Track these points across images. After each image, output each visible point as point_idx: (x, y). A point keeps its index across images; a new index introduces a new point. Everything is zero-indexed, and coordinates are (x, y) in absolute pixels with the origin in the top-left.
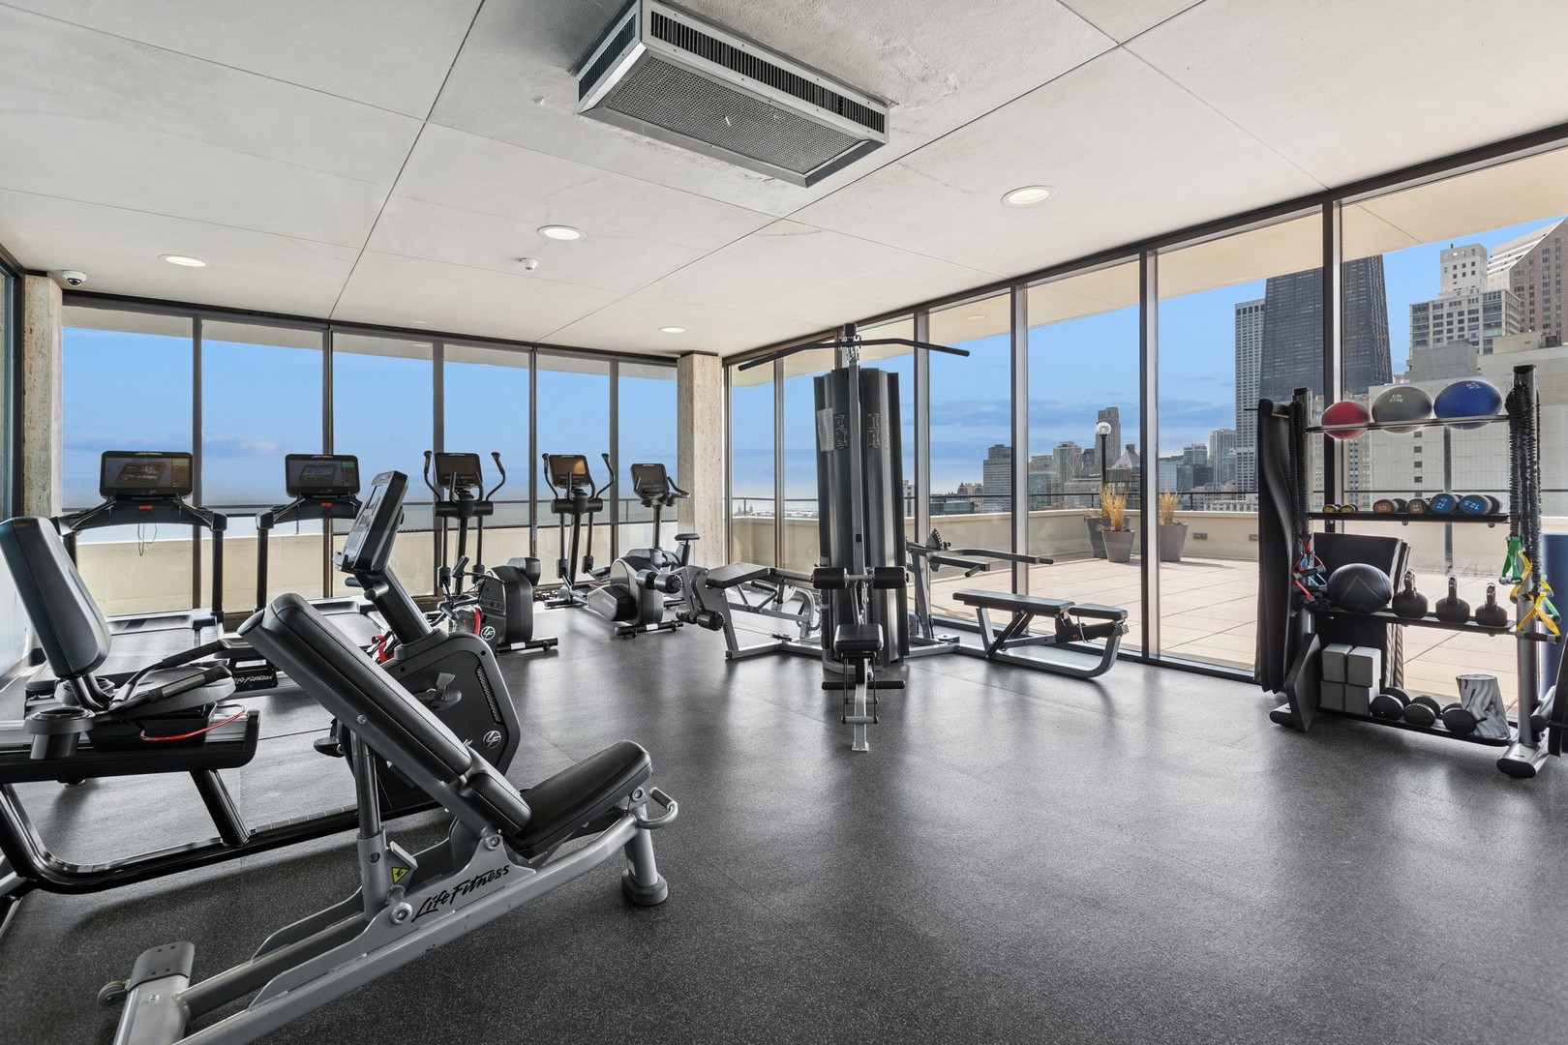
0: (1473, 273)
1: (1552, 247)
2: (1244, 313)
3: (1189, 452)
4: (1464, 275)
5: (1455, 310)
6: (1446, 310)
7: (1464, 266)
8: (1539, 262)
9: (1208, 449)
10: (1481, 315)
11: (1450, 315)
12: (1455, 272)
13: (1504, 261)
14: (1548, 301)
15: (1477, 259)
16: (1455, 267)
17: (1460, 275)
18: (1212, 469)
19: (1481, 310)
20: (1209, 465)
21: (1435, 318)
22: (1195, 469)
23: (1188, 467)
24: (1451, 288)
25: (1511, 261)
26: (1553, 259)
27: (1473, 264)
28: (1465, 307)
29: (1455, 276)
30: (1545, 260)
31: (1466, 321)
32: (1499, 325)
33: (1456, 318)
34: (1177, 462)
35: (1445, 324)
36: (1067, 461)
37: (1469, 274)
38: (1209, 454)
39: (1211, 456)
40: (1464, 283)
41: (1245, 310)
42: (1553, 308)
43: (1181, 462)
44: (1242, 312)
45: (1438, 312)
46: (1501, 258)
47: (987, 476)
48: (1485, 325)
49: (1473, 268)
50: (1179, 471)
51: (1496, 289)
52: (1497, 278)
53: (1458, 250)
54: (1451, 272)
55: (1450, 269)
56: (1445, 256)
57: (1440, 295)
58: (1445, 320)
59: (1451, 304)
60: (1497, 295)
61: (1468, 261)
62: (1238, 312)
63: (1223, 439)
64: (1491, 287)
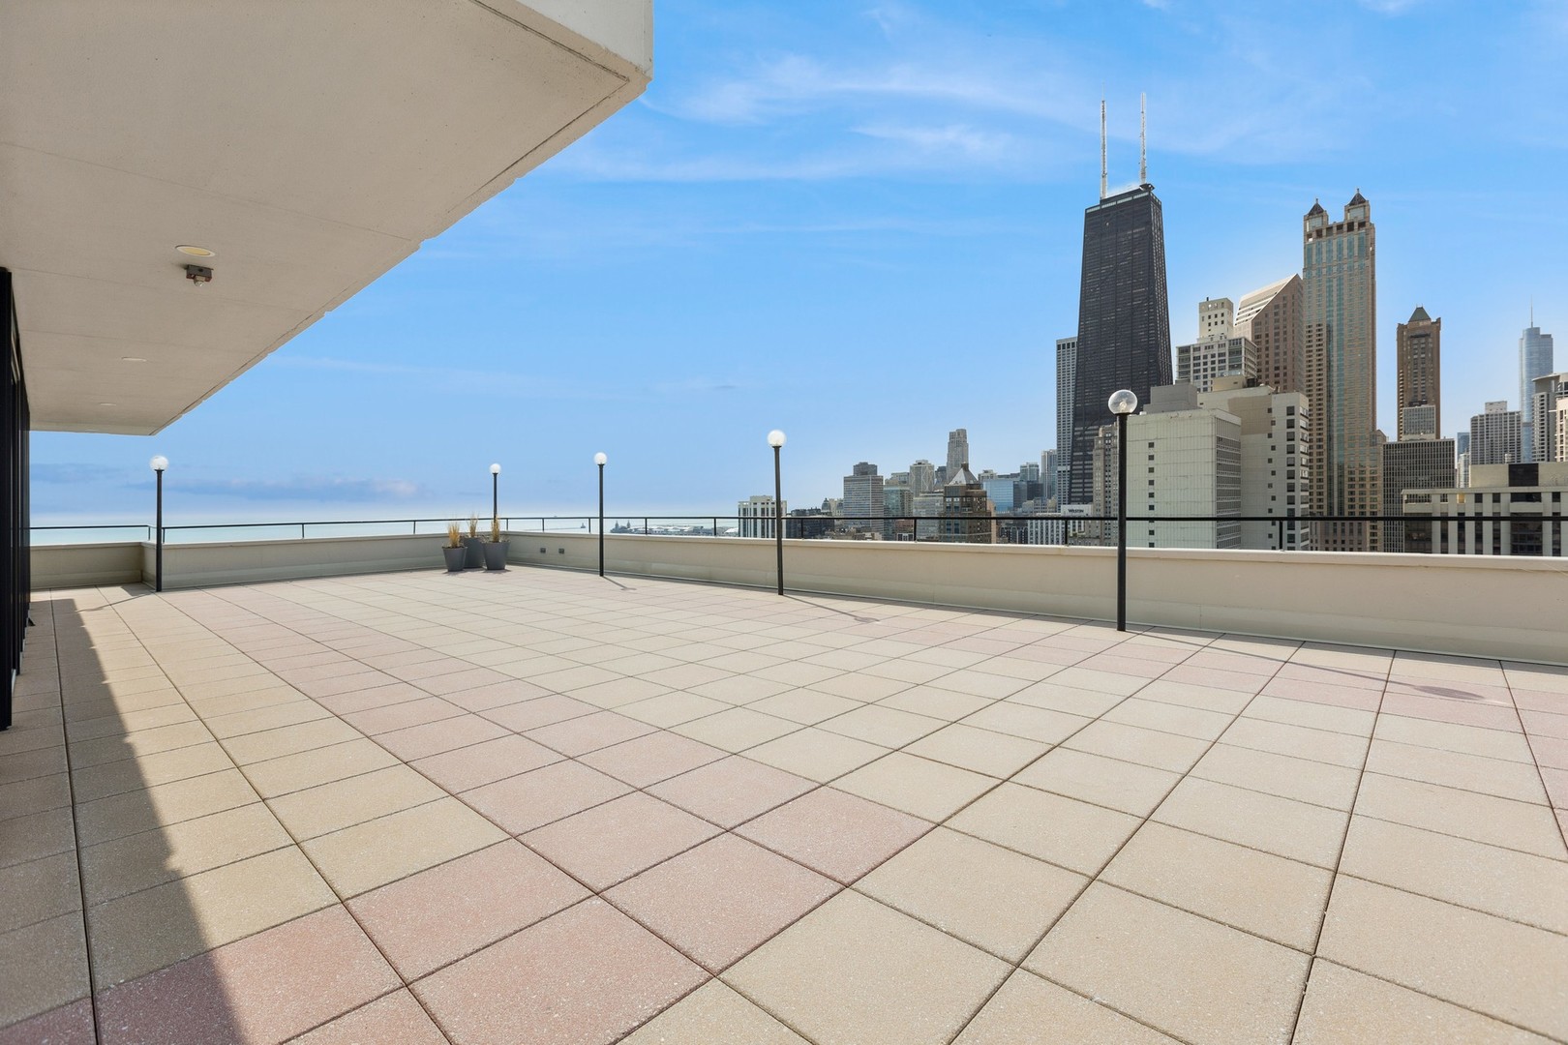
0: (1223, 322)
1: (1281, 304)
2: (1064, 348)
3: (1024, 469)
4: (1216, 324)
5: (1209, 353)
6: (1203, 353)
7: (1216, 316)
8: (1271, 315)
9: (1040, 468)
10: (1227, 357)
11: (1205, 357)
12: (1210, 321)
13: (1248, 313)
14: (1278, 347)
15: (1225, 311)
16: (1210, 317)
17: (1213, 324)
18: (1042, 485)
19: (1227, 354)
20: (1040, 482)
21: (1195, 359)
22: (1028, 485)
23: (1024, 483)
24: (1206, 334)
25: (1253, 313)
26: (1281, 313)
27: (1223, 315)
28: (1216, 351)
29: (1210, 324)
30: (1276, 314)
31: (1217, 362)
32: (1239, 366)
33: (1209, 359)
34: (1015, 479)
35: (1202, 364)
36: (922, 479)
37: (1219, 323)
38: (1040, 471)
39: (1043, 474)
40: (1217, 330)
41: (1064, 345)
42: (1281, 354)
43: (1018, 479)
44: (1062, 347)
45: (1197, 354)
46: (1246, 311)
47: (847, 491)
48: (1230, 366)
49: (1223, 319)
50: (1016, 487)
51: (1238, 337)
52: (1241, 327)
53: (1212, 302)
54: (1207, 321)
55: (1206, 318)
56: (1203, 307)
57: (1198, 340)
58: (1202, 361)
59: (1206, 348)
60: (1238, 341)
61: (1219, 312)
62: (1059, 347)
63: (1050, 458)
64: (1235, 335)
